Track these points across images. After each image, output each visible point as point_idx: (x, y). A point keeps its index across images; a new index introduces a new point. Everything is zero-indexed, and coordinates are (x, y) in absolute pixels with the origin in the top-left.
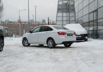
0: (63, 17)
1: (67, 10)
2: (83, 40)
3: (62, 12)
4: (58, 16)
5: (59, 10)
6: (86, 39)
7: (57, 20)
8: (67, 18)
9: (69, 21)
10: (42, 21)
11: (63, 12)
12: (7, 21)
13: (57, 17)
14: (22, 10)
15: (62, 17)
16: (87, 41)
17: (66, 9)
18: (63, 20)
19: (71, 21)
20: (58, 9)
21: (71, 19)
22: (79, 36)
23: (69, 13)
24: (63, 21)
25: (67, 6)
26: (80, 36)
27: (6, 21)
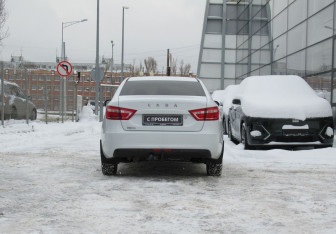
0: (224, 49)
1: (242, 24)
2: (318, 143)
3: (221, 32)
4: (205, 46)
5: (211, 23)
6: (327, 137)
7: (201, 62)
8: (240, 53)
9: (249, 64)
10: (144, 65)
11: (227, 32)
12: (17, 60)
13: (202, 48)
14: (72, 23)
15: (220, 52)
16: (331, 146)
17: (238, 20)
18: (226, 61)
19: (253, 68)
20: (208, 21)
21: (255, 58)
22: (301, 123)
23: (246, 37)
24: (223, 64)
25: (242, 9)
26: (306, 127)
27: (12, 60)
